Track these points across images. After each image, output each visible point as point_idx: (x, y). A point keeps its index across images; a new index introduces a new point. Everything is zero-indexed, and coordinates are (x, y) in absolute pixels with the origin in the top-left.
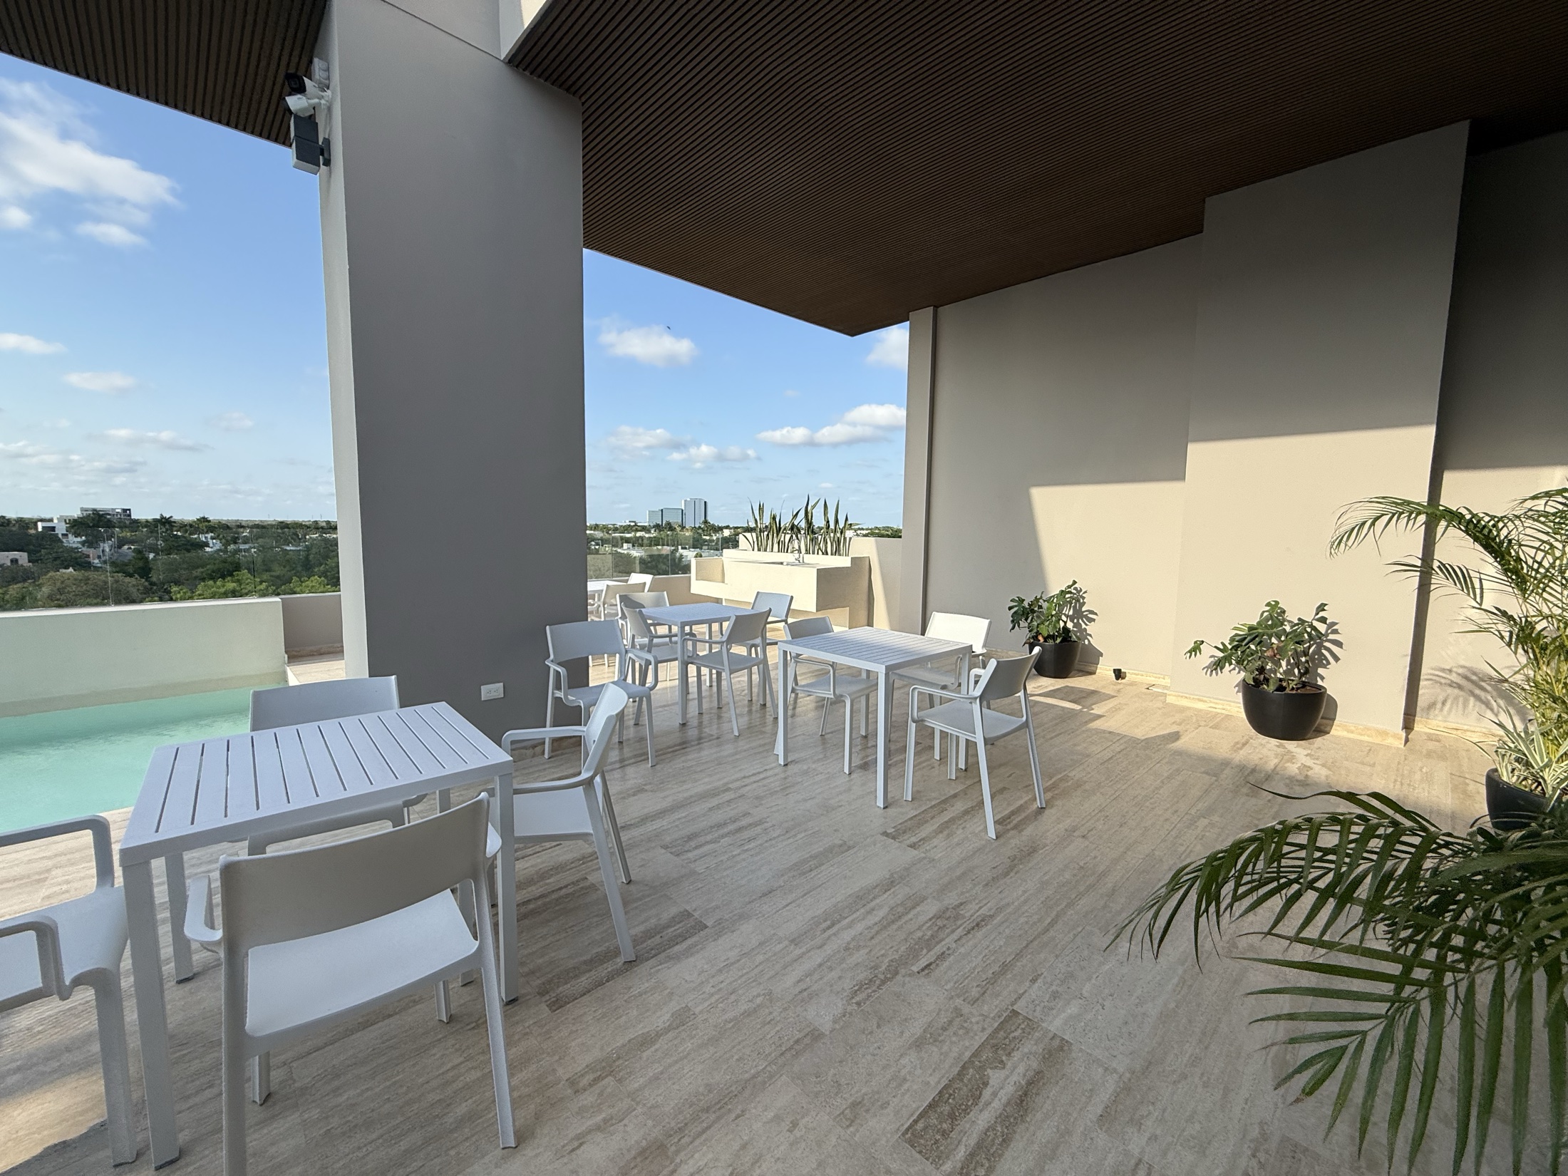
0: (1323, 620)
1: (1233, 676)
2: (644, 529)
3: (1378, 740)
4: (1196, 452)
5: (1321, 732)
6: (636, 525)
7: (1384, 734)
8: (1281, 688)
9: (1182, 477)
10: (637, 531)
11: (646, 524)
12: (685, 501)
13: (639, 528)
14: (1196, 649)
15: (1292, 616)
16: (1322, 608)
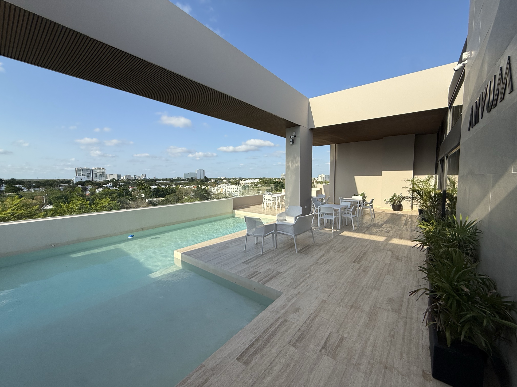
0: (401, 195)
1: (390, 204)
2: (183, 180)
3: (408, 211)
4: (383, 172)
5: (401, 210)
6: (180, 178)
7: (409, 210)
8: (397, 204)
9: (381, 175)
10: (181, 180)
11: (184, 178)
12: (197, 170)
13: (182, 180)
14: (385, 200)
15: (397, 195)
16: (401, 194)
